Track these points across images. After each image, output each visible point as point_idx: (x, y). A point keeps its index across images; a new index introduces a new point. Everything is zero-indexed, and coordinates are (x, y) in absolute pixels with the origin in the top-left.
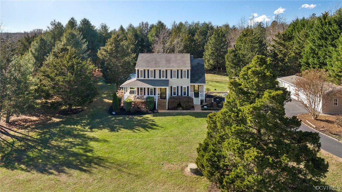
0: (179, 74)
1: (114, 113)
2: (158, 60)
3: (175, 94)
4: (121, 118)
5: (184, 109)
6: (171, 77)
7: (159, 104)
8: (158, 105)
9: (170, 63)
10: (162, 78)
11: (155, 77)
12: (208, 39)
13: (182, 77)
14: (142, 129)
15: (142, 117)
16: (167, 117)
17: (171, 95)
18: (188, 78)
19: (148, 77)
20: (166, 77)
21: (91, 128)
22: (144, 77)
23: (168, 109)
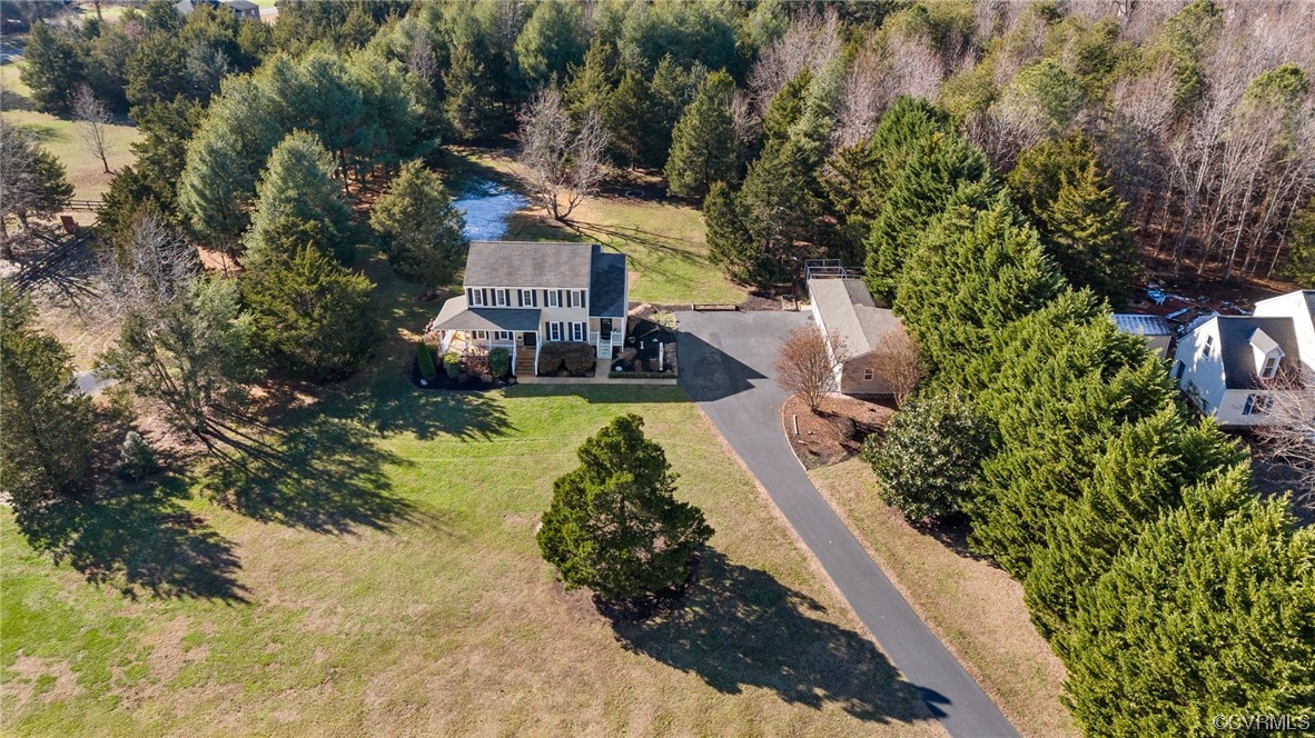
0: (564, 299)
1: (424, 382)
2: (516, 263)
3: (555, 337)
4: (439, 399)
5: (572, 376)
6: (546, 305)
7: (521, 363)
8: (519, 364)
9: (541, 274)
10: (525, 306)
11: (508, 304)
12: (690, 96)
13: (569, 305)
14: (478, 434)
15: (482, 397)
16: (533, 399)
17: (548, 338)
18: (583, 306)
19: (494, 304)
20: (535, 305)
21: (381, 428)
22: (485, 304)
23: (540, 375)
